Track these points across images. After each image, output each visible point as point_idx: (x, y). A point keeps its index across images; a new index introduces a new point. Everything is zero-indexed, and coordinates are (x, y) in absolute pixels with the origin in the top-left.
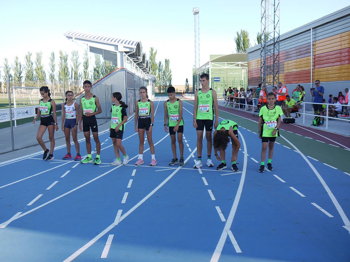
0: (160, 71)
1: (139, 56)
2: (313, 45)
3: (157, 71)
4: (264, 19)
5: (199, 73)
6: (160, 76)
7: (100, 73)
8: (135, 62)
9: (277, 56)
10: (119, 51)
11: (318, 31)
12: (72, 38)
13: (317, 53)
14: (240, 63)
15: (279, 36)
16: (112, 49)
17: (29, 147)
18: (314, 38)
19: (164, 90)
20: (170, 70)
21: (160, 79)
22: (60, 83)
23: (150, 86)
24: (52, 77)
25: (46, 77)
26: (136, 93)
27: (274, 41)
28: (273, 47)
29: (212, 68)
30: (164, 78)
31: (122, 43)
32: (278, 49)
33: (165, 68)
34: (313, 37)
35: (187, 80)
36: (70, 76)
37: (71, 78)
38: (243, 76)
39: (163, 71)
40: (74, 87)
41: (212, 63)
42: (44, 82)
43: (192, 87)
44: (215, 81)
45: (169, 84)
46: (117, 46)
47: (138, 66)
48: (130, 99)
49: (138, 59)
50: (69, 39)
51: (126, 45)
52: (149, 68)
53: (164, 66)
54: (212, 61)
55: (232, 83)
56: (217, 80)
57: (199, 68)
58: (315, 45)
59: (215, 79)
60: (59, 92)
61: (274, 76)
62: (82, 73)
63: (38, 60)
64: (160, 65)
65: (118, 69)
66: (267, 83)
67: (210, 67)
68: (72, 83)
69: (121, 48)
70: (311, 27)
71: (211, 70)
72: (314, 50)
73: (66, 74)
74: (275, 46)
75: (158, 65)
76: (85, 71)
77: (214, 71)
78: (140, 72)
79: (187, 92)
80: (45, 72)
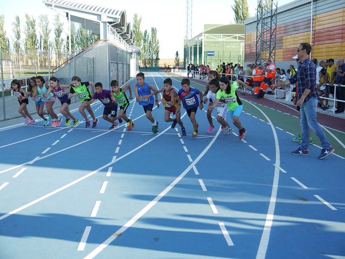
0: (145, 42)
1: (123, 26)
2: (313, 20)
3: (143, 41)
5: (191, 46)
6: (145, 48)
7: (75, 43)
8: (118, 33)
9: (274, 30)
10: (102, 21)
12: (51, 5)
13: (317, 28)
14: (238, 35)
15: (277, 8)
16: (94, 18)
17: (18, 117)
18: (315, 12)
19: (149, 64)
20: (158, 40)
21: (145, 51)
22: (27, 53)
23: (134, 59)
24: (17, 46)
25: (10, 46)
26: (119, 67)
27: (272, 13)
28: (270, 20)
29: (205, 40)
30: (150, 50)
31: (105, 12)
32: (275, 22)
33: (151, 38)
34: (313, 11)
35: (177, 53)
36: (38, 45)
37: (40, 48)
38: (241, 51)
39: (149, 41)
40: (44, 59)
41: (206, 35)
42: (7, 52)
43: (183, 61)
44: (208, 55)
45: (156, 57)
46: (101, 15)
47: (121, 37)
48: (112, 73)
49: (121, 29)
50: (48, 7)
51: (110, 15)
52: (134, 39)
53: (150, 36)
54: (206, 33)
55: (228, 59)
56: (210, 54)
57: (190, 40)
58: (315, 19)
60: (25, 64)
61: (270, 52)
62: (53, 42)
64: (145, 35)
65: (101, 40)
66: (263, 59)
67: (203, 38)
68: (41, 53)
69: (104, 18)
71: (204, 42)
72: (314, 25)
73: (34, 43)
74: (273, 19)
75: (143, 34)
76: (57, 39)
77: (208, 44)
78: (124, 43)
80: (8, 40)
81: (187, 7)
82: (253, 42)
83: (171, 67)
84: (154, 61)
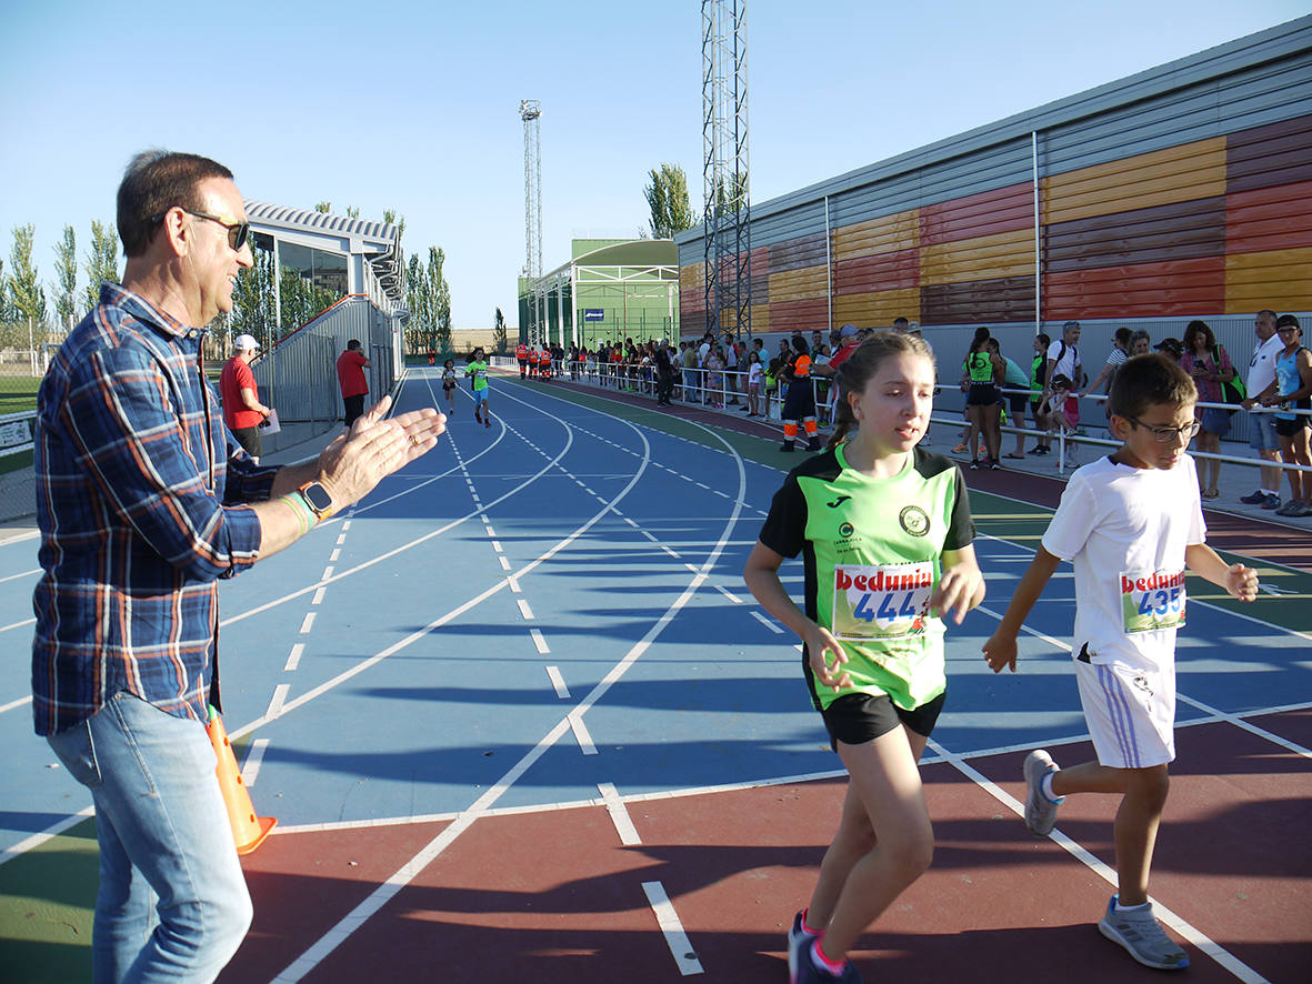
2: (830, 237)
4: (710, 167)
5: (540, 295)
9: (746, 259)
10: (352, 252)
11: (841, 205)
13: (842, 256)
14: (660, 267)
15: (749, 210)
16: (333, 247)
18: (834, 220)
20: (446, 281)
23: (395, 335)
24: (65, 307)
25: (46, 308)
27: (738, 221)
28: (735, 236)
29: (579, 281)
30: (428, 309)
31: (357, 231)
32: (747, 242)
33: (429, 277)
34: (831, 218)
35: (499, 312)
38: (671, 306)
39: (423, 284)
41: (580, 268)
44: (588, 319)
45: (442, 327)
46: (347, 239)
49: (387, 266)
51: (369, 238)
53: (427, 271)
54: (579, 262)
55: (639, 327)
56: (595, 315)
57: (539, 280)
58: (836, 237)
59: (589, 315)
61: (738, 311)
63: (19, 253)
64: (412, 268)
65: (350, 296)
67: (571, 273)
69: (358, 246)
70: (825, 193)
71: (577, 286)
72: (834, 250)
74: (741, 233)
75: (408, 266)
77: (586, 288)
79: (502, 350)
80: (42, 292)
81: (527, 198)
82: (700, 288)
83: (487, 351)
84: (440, 338)
